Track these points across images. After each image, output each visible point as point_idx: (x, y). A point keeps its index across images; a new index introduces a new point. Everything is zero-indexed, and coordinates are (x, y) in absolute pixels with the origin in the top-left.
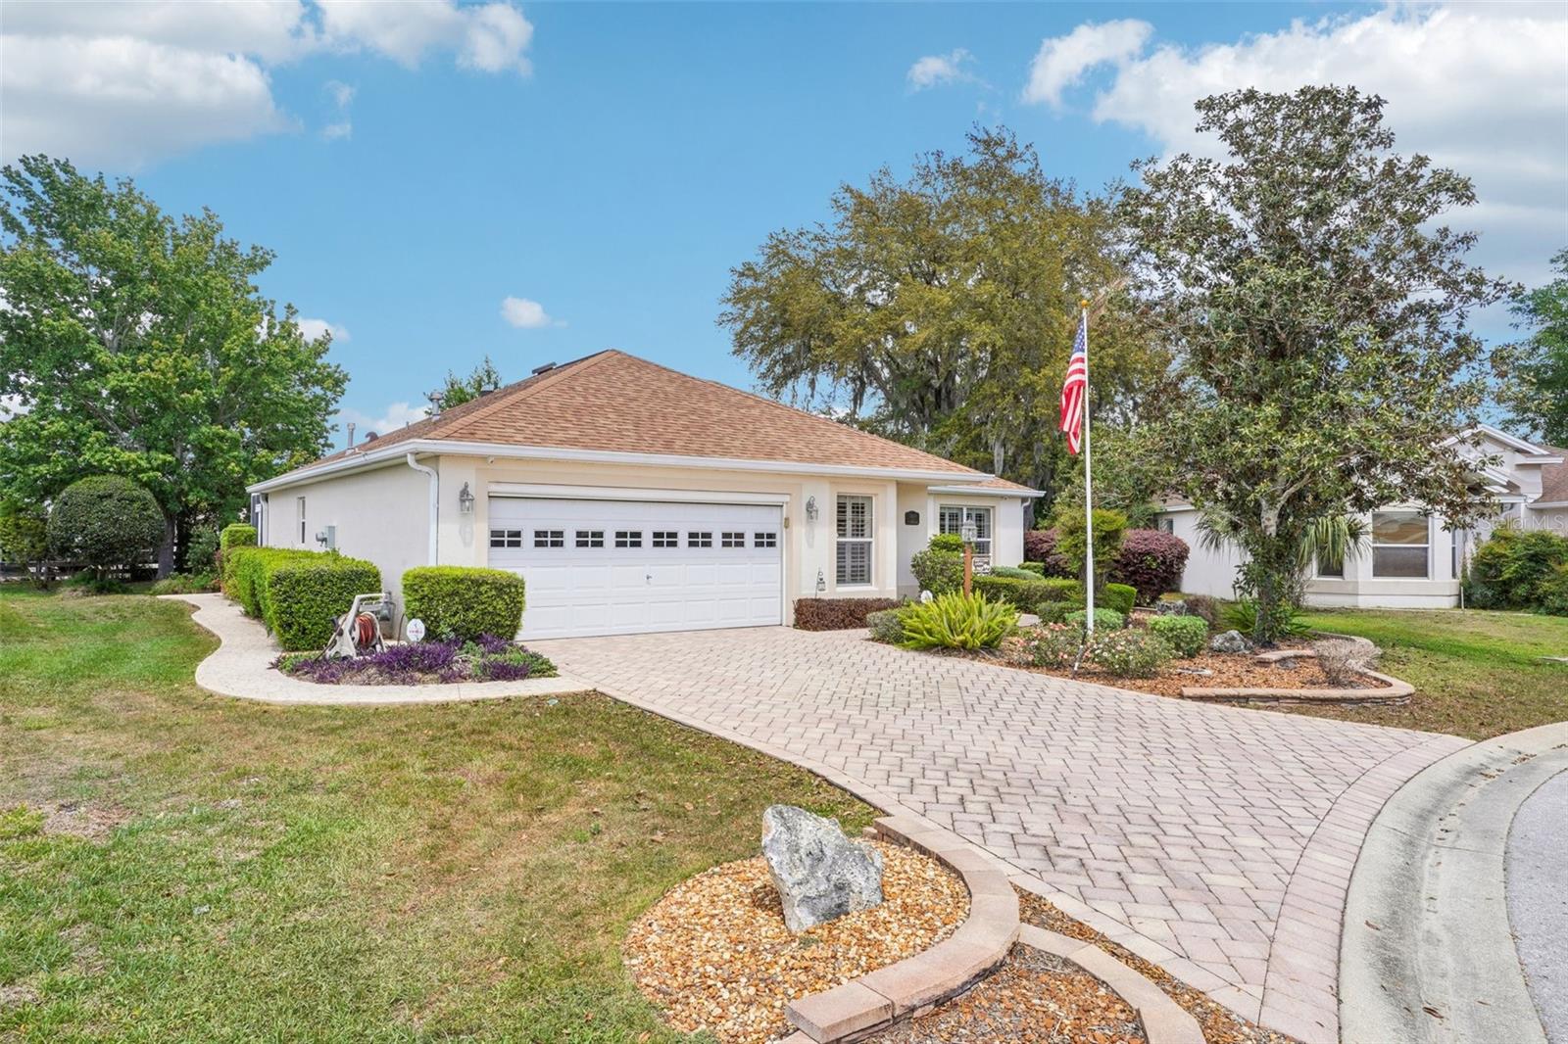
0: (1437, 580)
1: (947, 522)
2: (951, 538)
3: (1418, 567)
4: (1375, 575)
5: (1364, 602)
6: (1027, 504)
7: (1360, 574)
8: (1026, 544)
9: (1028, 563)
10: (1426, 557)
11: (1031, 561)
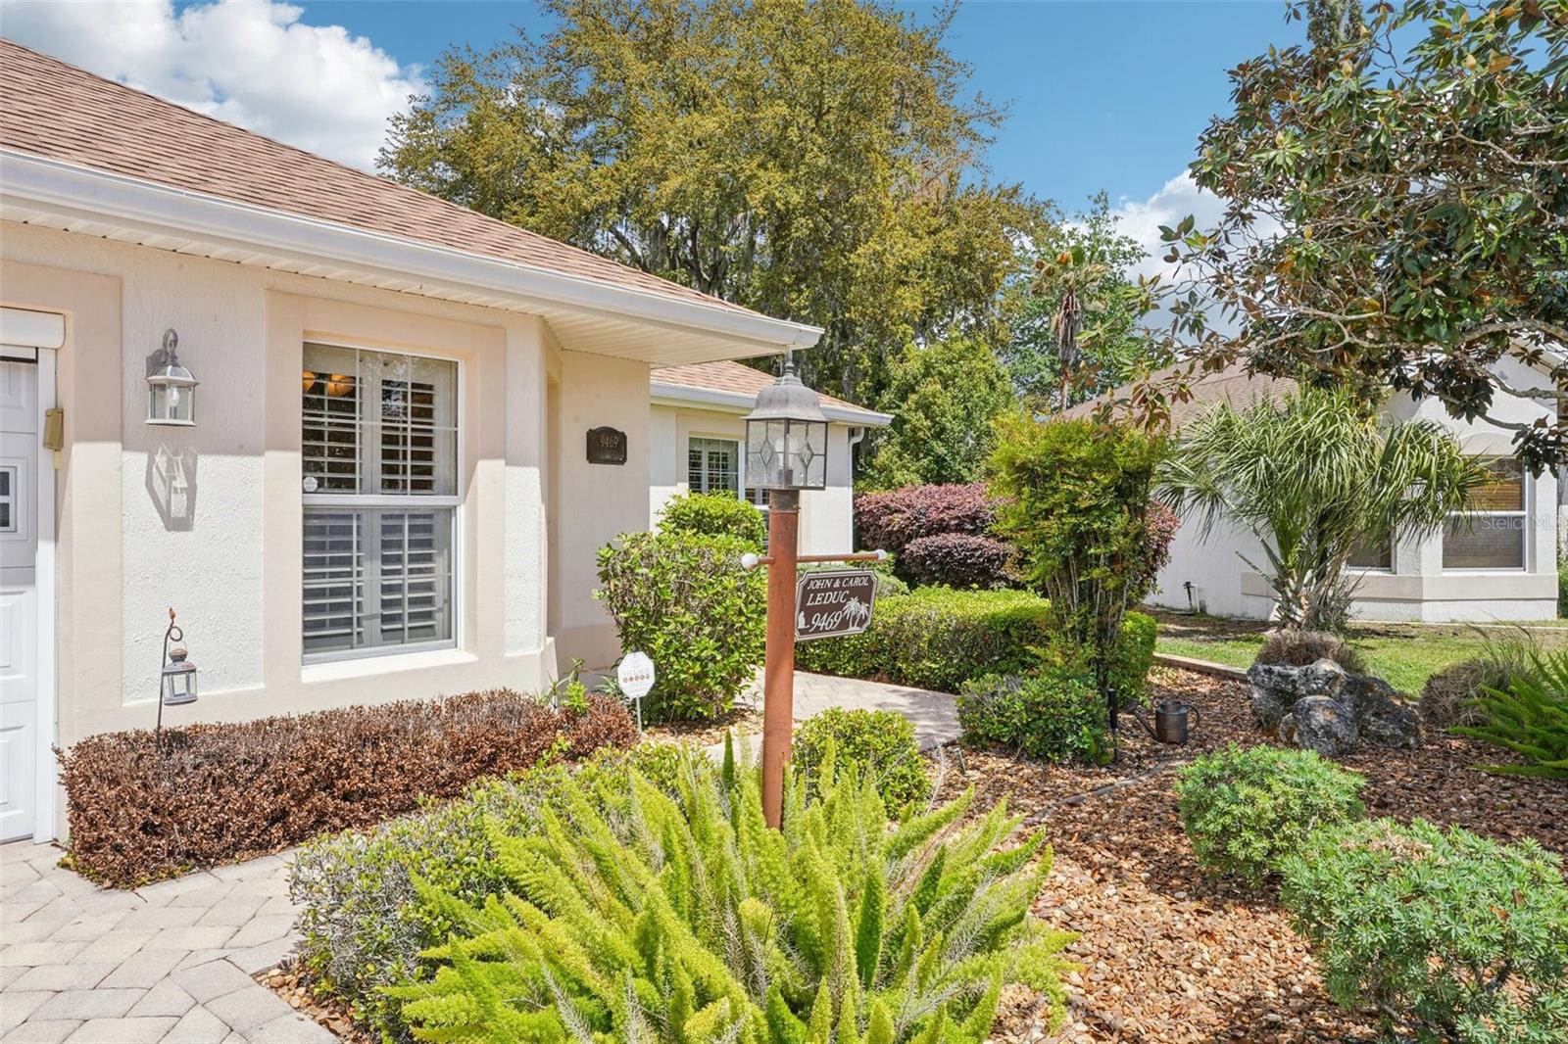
0: (1539, 572)
1: (705, 472)
2: (714, 503)
3: (1511, 552)
4: (1445, 565)
5: (1432, 614)
6: (858, 439)
7: (1424, 565)
8: (857, 515)
9: (863, 553)
10: (1521, 533)
11: (866, 548)
